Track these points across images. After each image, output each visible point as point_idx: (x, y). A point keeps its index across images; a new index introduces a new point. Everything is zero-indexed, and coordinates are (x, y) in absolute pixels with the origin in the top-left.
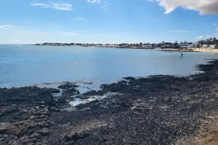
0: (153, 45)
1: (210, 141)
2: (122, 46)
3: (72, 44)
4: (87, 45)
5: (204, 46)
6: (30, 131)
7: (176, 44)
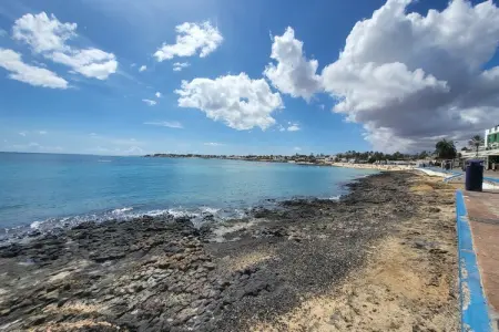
0: (286, 157)
1: (382, 271)
2: (249, 158)
3: (190, 156)
4: (208, 157)
5: (344, 159)
6: (194, 265)
7: (311, 156)
